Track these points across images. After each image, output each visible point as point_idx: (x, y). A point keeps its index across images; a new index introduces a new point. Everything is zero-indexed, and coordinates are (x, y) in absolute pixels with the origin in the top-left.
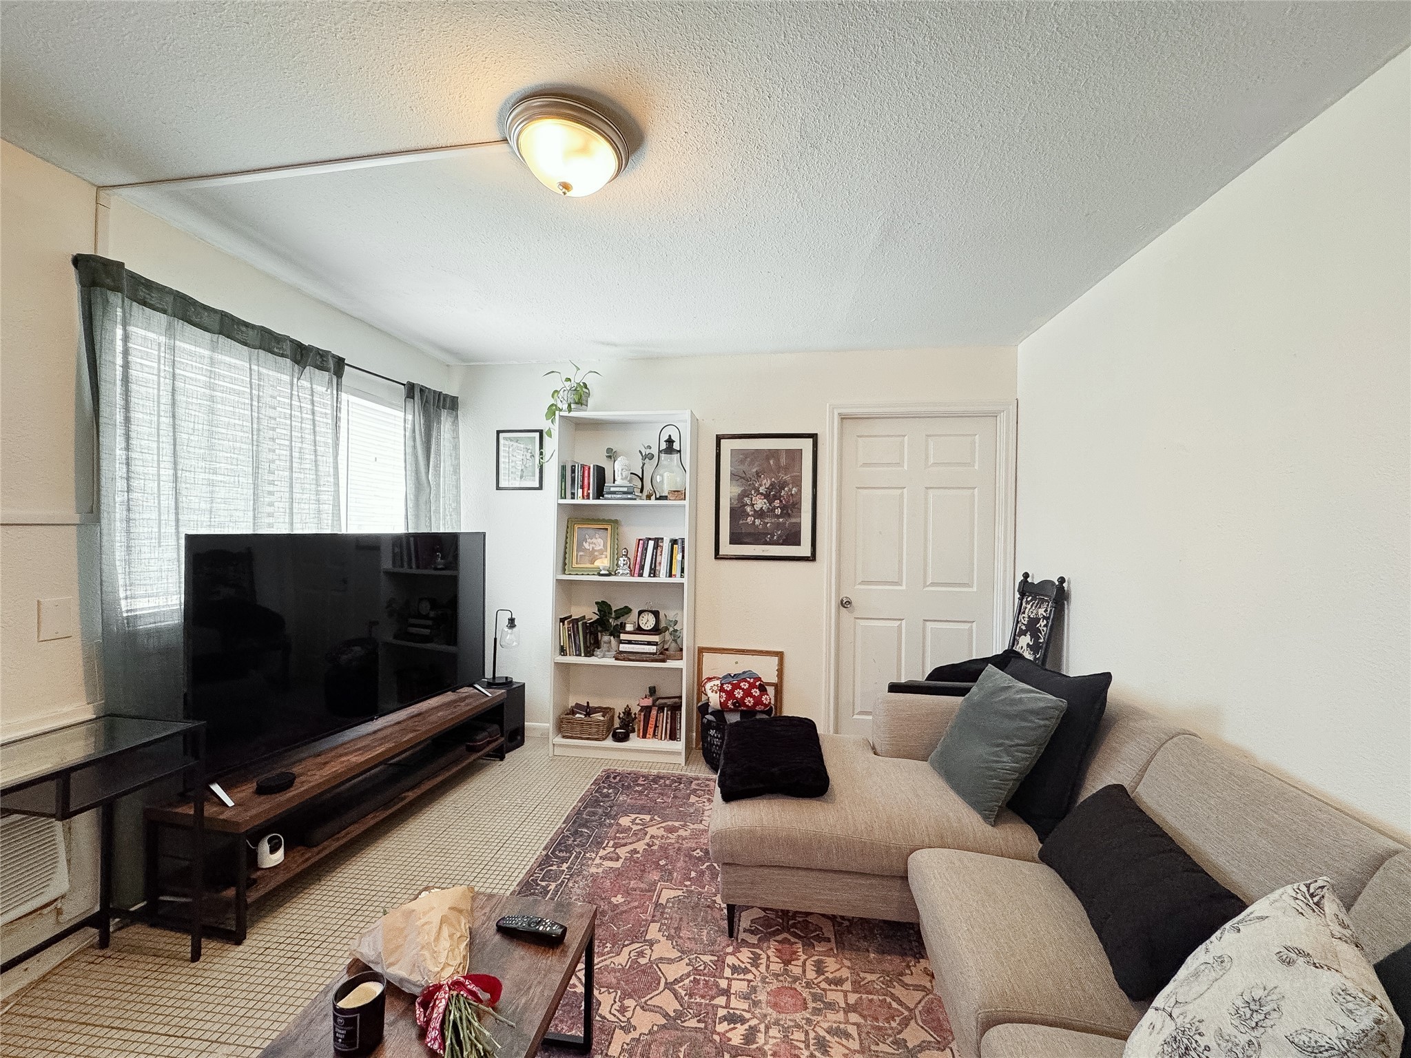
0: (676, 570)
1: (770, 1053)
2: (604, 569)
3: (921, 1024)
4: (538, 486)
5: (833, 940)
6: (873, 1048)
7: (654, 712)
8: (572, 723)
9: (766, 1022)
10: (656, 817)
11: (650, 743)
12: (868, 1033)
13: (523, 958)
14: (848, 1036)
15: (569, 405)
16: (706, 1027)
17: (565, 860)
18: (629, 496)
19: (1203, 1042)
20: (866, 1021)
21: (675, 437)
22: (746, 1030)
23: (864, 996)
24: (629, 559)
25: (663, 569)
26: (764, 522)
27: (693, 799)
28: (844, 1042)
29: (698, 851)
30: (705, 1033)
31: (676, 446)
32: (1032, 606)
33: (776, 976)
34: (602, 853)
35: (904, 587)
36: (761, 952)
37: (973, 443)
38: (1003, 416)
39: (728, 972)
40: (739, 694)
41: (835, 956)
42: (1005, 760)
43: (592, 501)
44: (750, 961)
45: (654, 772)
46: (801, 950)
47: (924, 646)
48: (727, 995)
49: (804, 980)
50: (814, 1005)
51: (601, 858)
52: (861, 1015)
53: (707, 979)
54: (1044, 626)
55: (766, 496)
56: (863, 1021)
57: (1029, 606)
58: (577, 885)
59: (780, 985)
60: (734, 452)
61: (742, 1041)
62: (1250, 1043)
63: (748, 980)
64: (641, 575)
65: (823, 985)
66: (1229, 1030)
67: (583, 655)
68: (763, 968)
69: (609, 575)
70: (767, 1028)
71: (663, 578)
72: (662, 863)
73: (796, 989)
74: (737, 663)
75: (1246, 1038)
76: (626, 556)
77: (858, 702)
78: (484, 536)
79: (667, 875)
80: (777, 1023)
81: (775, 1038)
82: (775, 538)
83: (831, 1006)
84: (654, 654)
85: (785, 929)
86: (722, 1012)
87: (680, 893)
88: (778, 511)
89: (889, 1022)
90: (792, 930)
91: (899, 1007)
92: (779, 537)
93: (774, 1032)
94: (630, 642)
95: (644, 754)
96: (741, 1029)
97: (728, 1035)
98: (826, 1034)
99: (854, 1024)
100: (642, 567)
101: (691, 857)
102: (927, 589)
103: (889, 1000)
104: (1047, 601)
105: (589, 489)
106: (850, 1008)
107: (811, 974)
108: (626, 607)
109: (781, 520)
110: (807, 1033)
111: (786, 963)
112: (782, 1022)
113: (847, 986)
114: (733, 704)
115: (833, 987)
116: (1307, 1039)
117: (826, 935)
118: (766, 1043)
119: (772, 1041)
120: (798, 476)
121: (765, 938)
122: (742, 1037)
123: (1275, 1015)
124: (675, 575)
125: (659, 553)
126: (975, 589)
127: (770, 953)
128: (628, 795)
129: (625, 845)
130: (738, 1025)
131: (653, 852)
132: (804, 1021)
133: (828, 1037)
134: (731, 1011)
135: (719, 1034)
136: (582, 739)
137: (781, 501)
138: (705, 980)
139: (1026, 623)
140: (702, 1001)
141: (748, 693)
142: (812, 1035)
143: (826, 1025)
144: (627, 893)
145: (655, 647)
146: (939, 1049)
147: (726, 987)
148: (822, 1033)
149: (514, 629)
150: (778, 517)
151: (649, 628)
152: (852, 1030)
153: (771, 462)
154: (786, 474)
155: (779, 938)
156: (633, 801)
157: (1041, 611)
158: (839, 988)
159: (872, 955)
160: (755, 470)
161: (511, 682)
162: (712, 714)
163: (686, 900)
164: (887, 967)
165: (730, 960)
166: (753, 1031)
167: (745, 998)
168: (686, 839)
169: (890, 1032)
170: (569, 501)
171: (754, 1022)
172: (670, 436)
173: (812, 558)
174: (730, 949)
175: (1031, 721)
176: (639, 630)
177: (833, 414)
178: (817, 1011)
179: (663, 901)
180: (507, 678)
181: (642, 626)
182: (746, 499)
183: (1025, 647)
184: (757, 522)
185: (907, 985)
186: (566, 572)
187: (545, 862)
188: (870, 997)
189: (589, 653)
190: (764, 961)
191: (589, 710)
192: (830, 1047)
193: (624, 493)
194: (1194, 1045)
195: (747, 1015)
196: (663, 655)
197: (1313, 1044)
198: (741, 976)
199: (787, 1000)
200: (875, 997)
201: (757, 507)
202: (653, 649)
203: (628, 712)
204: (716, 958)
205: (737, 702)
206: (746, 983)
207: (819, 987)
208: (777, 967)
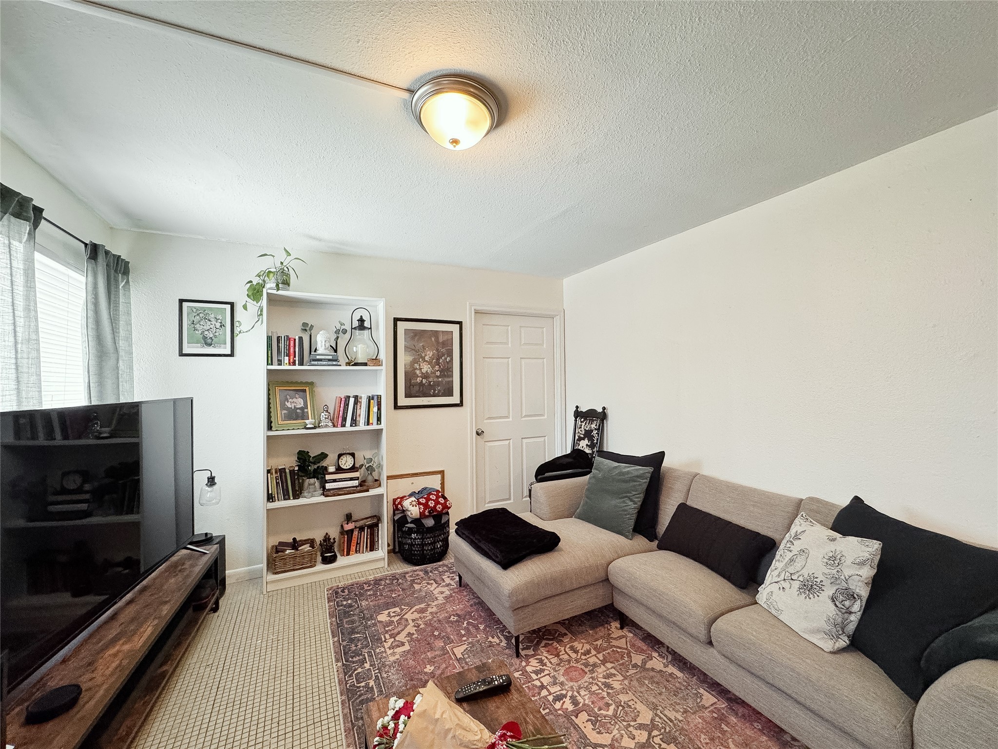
0: (373, 419)
1: (590, 703)
2: (310, 424)
3: (635, 653)
4: (229, 353)
5: (567, 633)
6: (628, 674)
7: (356, 533)
8: (285, 559)
9: (575, 690)
10: (403, 607)
11: (354, 558)
12: (620, 669)
13: (498, 708)
14: (614, 675)
15: (277, 285)
16: (550, 711)
17: (363, 661)
18: (334, 363)
19: (818, 580)
20: (615, 664)
21: (366, 317)
22: (570, 699)
23: (604, 653)
24: (329, 413)
25: (362, 420)
26: (429, 381)
27: (417, 587)
28: (615, 678)
29: (452, 617)
30: (552, 714)
31: (367, 324)
32: (586, 424)
33: (558, 665)
34: (387, 645)
35: (511, 419)
36: (540, 657)
37: (543, 332)
38: (557, 319)
39: (534, 676)
40: (431, 504)
41: (575, 640)
42: (630, 504)
43: (297, 367)
44: (539, 664)
45: (371, 578)
46: (558, 646)
47: (522, 455)
48: (545, 688)
49: (573, 660)
50: (588, 669)
51: (390, 648)
52: (611, 662)
53: (527, 685)
54: (596, 434)
55: (430, 363)
56: (614, 665)
57: (584, 424)
58: (390, 674)
59: (564, 668)
60: (407, 331)
61: (573, 706)
62: (838, 571)
63: (548, 674)
64: (343, 425)
65: (583, 657)
66: (827, 571)
67: (292, 498)
68: (548, 664)
69: (315, 428)
70: (578, 693)
71: (362, 426)
72: (436, 633)
73: (573, 666)
74: (412, 483)
75: (836, 570)
76: (327, 411)
77: (488, 496)
78: (192, 400)
79: (448, 640)
80: (580, 688)
81: (586, 695)
82: (437, 392)
83: (595, 665)
84: (356, 487)
85: (541, 639)
86: (551, 698)
87: (465, 647)
88: (438, 373)
89: (624, 659)
90: (545, 637)
91: (621, 650)
92: (439, 391)
93: (583, 693)
94: (335, 481)
95: (355, 567)
96: (567, 701)
97: (564, 707)
98: (605, 680)
99: (611, 668)
100: (345, 419)
101: (452, 622)
102: (522, 419)
103: (615, 649)
104: (595, 420)
105: (295, 357)
106: (604, 662)
107: (574, 655)
108: (322, 453)
109: (440, 379)
110: (598, 685)
111: (558, 655)
112: (582, 686)
113: (593, 652)
114: (429, 512)
115: (588, 656)
116: (859, 560)
117: (563, 632)
118: (584, 700)
119: (586, 697)
120: (450, 349)
121: (536, 648)
122: (572, 704)
123: (842, 558)
124: (372, 424)
125: (358, 407)
126: (546, 417)
127: (544, 654)
128: (367, 600)
129: (399, 633)
130: (564, 699)
131: (424, 630)
132: (591, 679)
133: (607, 681)
134: (554, 695)
135: (559, 710)
136: (294, 570)
137: (440, 367)
138: (526, 687)
139: (583, 433)
140: (536, 698)
141: (437, 502)
142: (600, 684)
143: (601, 676)
144: (431, 662)
145: (357, 481)
146: (650, 660)
147: (540, 684)
148: (603, 680)
149: (215, 487)
150: (438, 377)
151: (348, 467)
152: (613, 671)
153: (433, 339)
154: (443, 348)
155: (543, 644)
156: (375, 602)
157: (593, 426)
158: (591, 655)
159: (591, 632)
160: (421, 345)
161: (212, 537)
162: (411, 523)
163: (473, 649)
164: (601, 634)
165: (529, 669)
166: (573, 698)
167: (554, 684)
168: (437, 612)
169: (627, 663)
170: (275, 367)
171: (570, 694)
172: (361, 316)
173: (461, 404)
174: (524, 664)
175: (639, 481)
176: (339, 470)
177: (471, 309)
178: (592, 672)
179: (459, 656)
180: (206, 534)
181: (342, 466)
182: (416, 365)
183: (585, 446)
184: (424, 381)
185: (615, 638)
186: (273, 429)
187: (347, 670)
188: (607, 652)
189: (296, 496)
190: (546, 660)
191: (295, 544)
192: (612, 685)
193: (329, 360)
194: (815, 583)
195: (564, 692)
196: (363, 486)
197: (862, 561)
198: (542, 674)
199: (574, 674)
200: (609, 651)
201: (424, 371)
202: (356, 483)
203: (327, 538)
204: (521, 672)
205: (432, 510)
206: (548, 676)
207: (582, 659)
208: (555, 660)
